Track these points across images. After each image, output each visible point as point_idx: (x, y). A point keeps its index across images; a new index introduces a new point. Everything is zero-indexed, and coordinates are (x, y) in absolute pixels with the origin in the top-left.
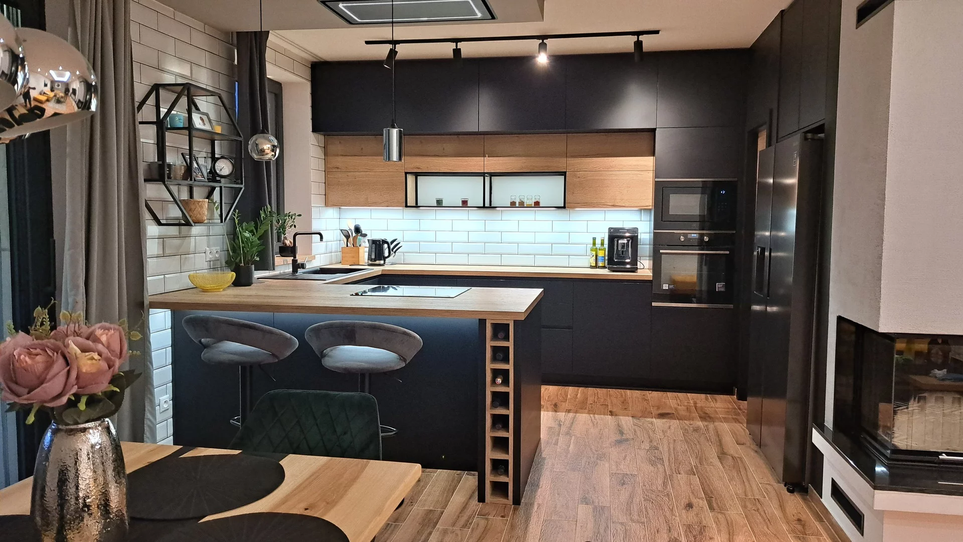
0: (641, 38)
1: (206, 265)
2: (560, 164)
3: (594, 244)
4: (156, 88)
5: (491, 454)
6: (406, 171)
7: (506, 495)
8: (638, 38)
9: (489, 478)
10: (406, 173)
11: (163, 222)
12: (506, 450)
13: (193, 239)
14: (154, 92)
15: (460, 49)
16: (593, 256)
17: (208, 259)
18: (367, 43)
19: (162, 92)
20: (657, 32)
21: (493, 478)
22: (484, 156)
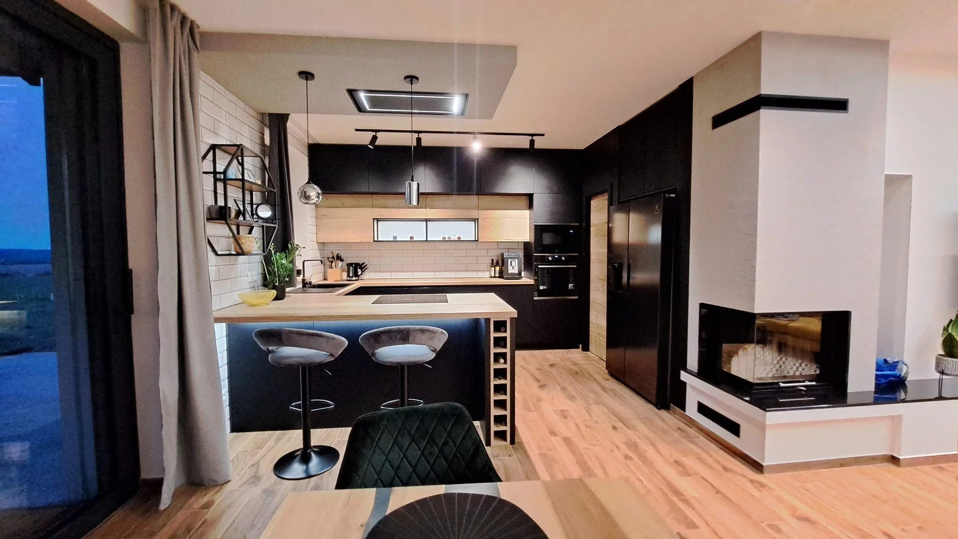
0: (534, 138)
1: (248, 286)
2: (474, 214)
4: (213, 147)
5: (495, 412)
7: (505, 440)
8: (532, 138)
9: (494, 428)
10: (374, 219)
11: (219, 253)
12: (505, 408)
13: (239, 266)
14: (212, 151)
15: (421, 138)
17: (249, 281)
18: (357, 130)
19: (217, 151)
20: (543, 135)
21: (495, 428)
22: (426, 208)
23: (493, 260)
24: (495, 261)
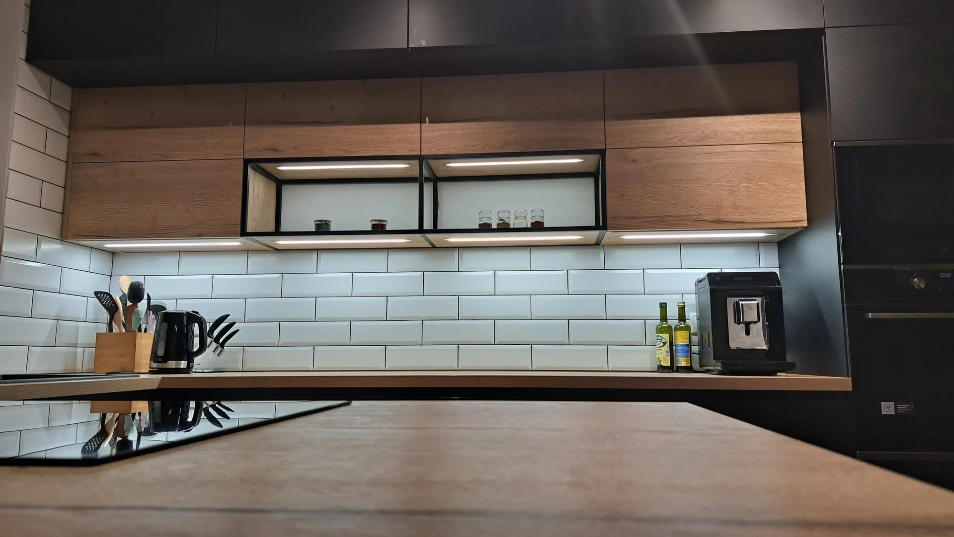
2: (591, 132)
3: (664, 318)
6: (246, 157)
10: (247, 162)
16: (665, 344)
22: (422, 121)
23: (663, 306)
24: (672, 312)
